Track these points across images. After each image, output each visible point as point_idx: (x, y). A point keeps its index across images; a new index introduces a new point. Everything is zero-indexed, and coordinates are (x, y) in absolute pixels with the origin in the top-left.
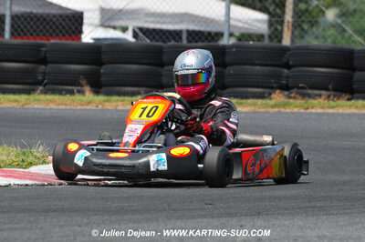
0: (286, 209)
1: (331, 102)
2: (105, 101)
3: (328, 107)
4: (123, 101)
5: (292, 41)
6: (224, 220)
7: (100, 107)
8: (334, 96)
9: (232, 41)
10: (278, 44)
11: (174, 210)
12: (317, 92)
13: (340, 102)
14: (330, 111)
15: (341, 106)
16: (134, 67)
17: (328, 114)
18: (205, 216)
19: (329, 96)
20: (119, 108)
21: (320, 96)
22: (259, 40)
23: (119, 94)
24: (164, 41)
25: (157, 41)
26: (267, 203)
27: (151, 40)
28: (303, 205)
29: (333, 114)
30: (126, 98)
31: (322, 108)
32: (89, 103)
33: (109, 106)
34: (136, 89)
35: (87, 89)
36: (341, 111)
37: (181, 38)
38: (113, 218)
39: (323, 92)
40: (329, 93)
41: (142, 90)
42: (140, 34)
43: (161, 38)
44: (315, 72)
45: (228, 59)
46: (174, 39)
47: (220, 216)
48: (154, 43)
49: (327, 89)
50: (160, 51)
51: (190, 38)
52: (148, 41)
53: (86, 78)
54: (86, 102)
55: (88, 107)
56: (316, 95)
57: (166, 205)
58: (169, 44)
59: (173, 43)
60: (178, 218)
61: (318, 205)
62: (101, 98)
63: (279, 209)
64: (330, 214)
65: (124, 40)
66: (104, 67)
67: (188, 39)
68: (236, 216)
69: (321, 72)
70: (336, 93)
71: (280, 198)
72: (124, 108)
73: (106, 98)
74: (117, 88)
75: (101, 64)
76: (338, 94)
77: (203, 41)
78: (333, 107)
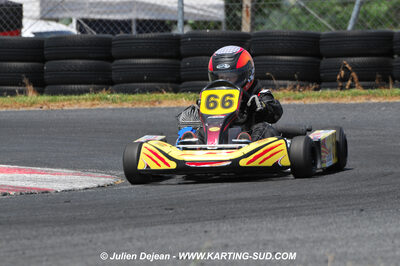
0: (253, 211)
1: (297, 92)
2: (49, 101)
3: (294, 99)
4: (70, 100)
5: (253, 27)
6: (186, 226)
7: (45, 107)
8: (301, 86)
9: (187, 30)
10: (237, 32)
11: (131, 218)
12: (281, 82)
13: (307, 93)
14: (297, 102)
15: (308, 97)
16: (80, 62)
17: (294, 106)
18: (165, 223)
19: (295, 86)
20: (66, 108)
21: (285, 86)
22: (216, 28)
23: (66, 93)
24: (112, 33)
25: (105, 32)
26: (232, 206)
27: (98, 32)
28: (271, 206)
29: (300, 106)
30: (73, 97)
31: (289, 99)
32: (32, 104)
33: (54, 106)
34: (83, 87)
35: (30, 88)
36: (308, 102)
37: (130, 29)
38: (65, 229)
39: (289, 82)
40: (294, 83)
41: (91, 87)
42: (85, 25)
43: (108, 29)
44: (279, 60)
45: (183, 49)
46: (123, 29)
47: (183, 221)
48: (101, 35)
49: (293, 79)
50: (108, 44)
51: (141, 28)
52: (95, 33)
53: (27, 77)
54: (29, 104)
55: (32, 109)
56: (281, 86)
57: (122, 212)
58: (118, 35)
59: (122, 34)
60: (136, 226)
61: (288, 205)
62: (45, 98)
63: (246, 211)
64: (301, 215)
65: (68, 32)
66: (47, 63)
67: (137, 29)
68: (199, 221)
69: (285, 61)
70: (301, 83)
71: (246, 200)
72: (71, 108)
73: (50, 98)
74: (63, 86)
75: (44, 61)
76: (305, 83)
77: (155, 31)
78: (299, 99)
